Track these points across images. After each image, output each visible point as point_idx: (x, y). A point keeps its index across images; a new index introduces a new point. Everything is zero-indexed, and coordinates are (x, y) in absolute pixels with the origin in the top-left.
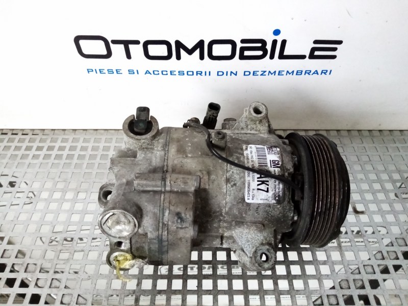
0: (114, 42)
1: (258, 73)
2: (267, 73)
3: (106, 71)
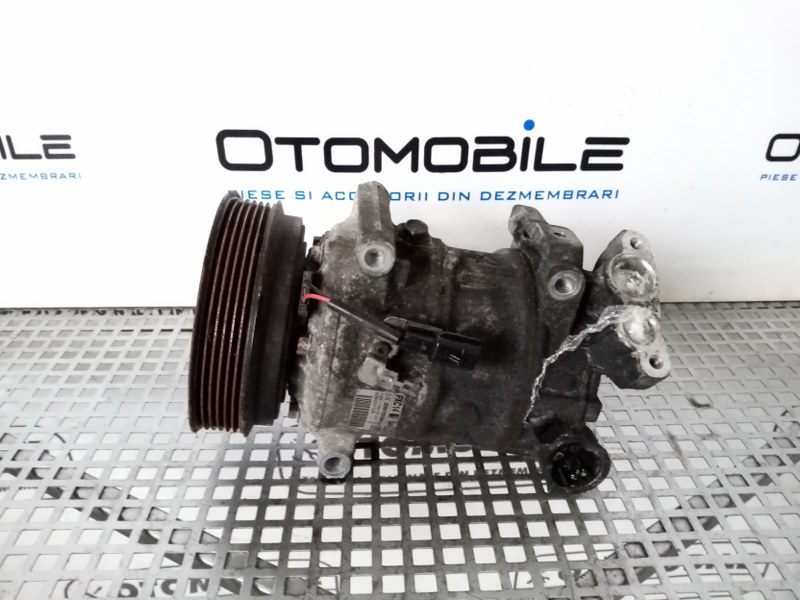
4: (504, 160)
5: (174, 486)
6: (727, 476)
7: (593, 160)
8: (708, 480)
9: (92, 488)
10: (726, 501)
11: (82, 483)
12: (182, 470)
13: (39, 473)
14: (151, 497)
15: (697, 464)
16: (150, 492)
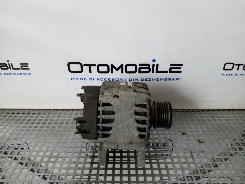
0: (85, 65)
1: (147, 80)
2: (151, 80)
3: (79, 79)
4: (147, 70)
5: (52, 163)
6: (205, 164)
7: (172, 70)
8: (199, 165)
9: (31, 163)
10: (204, 172)
11: (28, 162)
12: (55, 158)
13: (17, 158)
14: (46, 166)
15: (197, 160)
16: (46, 165)
